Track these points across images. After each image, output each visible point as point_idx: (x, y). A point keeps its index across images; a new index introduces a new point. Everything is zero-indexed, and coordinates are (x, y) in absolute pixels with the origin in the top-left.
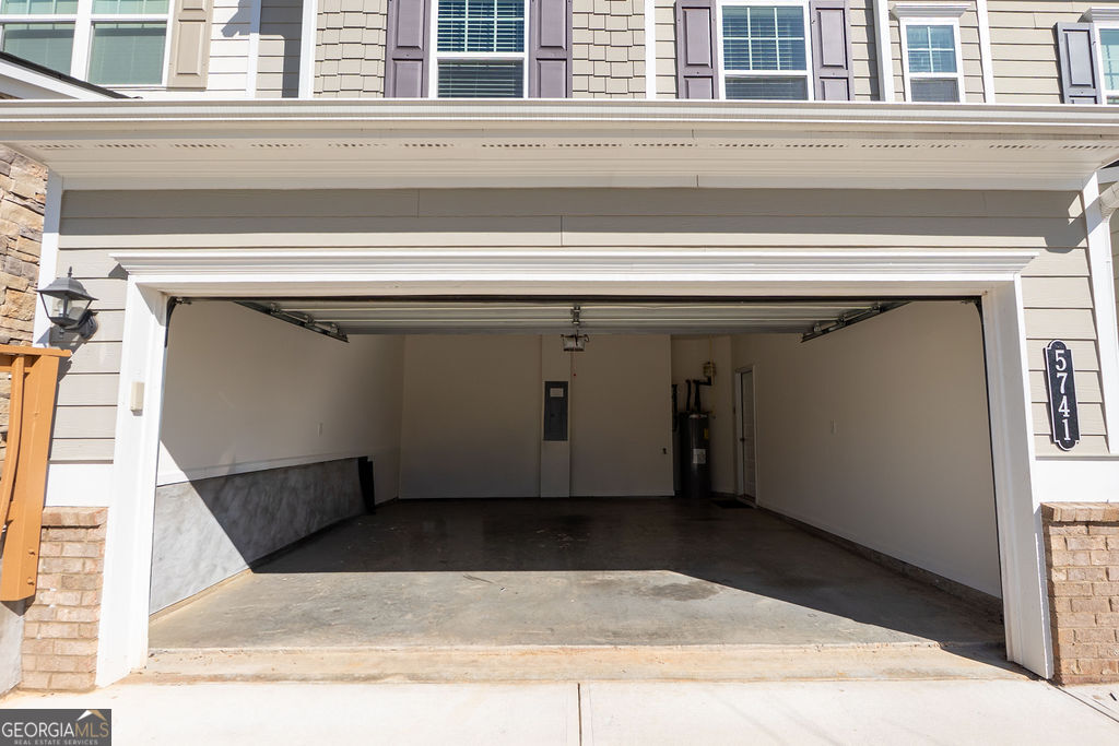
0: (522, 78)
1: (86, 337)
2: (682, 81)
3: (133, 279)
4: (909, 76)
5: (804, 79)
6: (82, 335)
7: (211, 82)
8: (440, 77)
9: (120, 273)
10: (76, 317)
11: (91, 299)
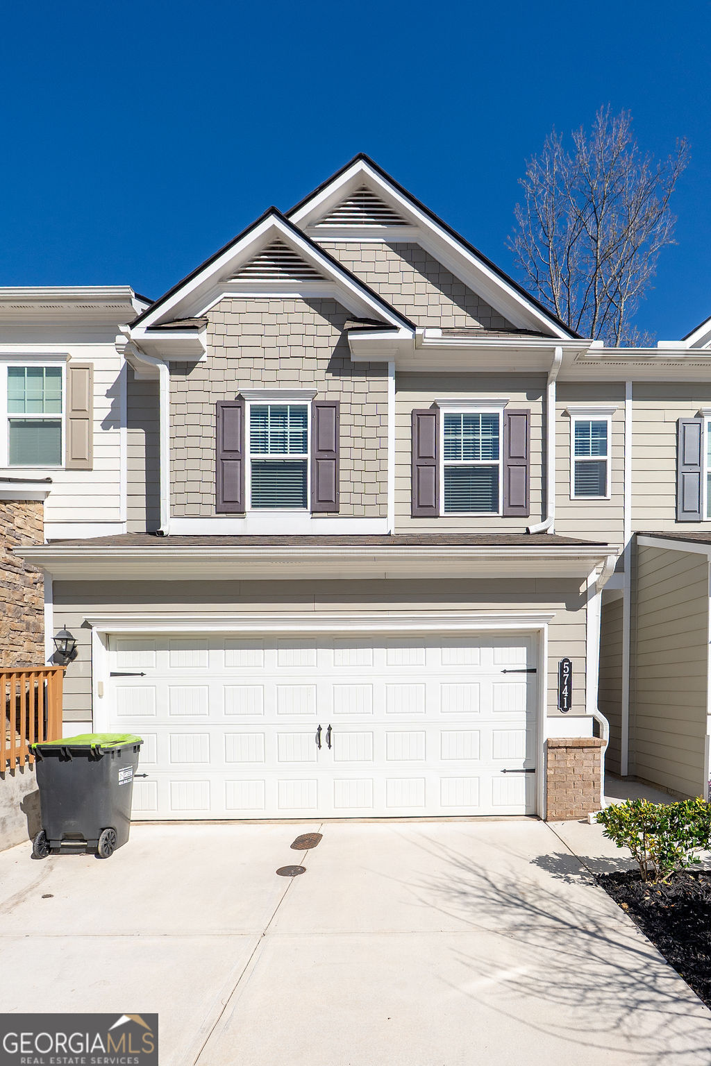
0: (306, 469)
1: (72, 659)
2: (415, 469)
3: (95, 629)
4: (574, 458)
5: (497, 466)
6: (70, 658)
7: (96, 464)
8: (252, 469)
9: (86, 625)
10: (69, 650)
11: (75, 640)
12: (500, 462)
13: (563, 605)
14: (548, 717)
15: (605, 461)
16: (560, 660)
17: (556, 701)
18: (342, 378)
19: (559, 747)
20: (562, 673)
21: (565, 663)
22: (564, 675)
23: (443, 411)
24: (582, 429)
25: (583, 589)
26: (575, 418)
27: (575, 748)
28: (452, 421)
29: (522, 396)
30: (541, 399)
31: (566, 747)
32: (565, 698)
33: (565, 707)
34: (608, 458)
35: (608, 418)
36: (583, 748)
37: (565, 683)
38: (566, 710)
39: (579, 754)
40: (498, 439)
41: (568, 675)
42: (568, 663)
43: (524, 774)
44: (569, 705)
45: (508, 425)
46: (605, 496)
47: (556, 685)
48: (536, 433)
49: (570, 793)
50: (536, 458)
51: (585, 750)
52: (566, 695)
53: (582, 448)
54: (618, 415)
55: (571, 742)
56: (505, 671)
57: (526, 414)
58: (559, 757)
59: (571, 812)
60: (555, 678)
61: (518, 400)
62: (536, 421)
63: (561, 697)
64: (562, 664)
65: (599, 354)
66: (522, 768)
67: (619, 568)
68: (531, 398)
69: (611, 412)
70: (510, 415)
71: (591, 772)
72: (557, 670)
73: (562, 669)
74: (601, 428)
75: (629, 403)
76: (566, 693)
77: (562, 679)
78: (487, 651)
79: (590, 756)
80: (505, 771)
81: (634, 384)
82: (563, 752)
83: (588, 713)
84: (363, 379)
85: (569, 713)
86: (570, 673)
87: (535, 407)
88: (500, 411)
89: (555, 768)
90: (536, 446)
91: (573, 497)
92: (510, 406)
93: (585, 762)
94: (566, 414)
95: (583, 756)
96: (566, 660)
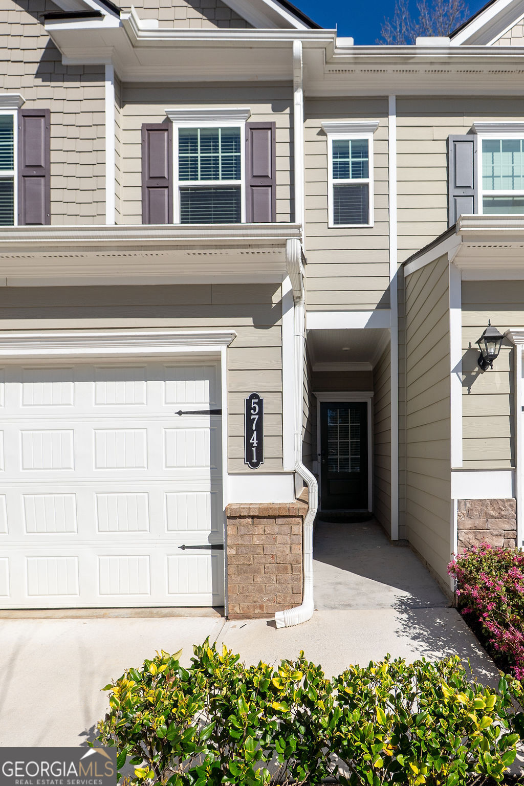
12: (242, 182)
13: (249, 321)
14: (229, 474)
15: (367, 185)
16: (247, 396)
17: (242, 452)
18: (53, 84)
19: (241, 517)
20: (249, 414)
21: (253, 401)
22: (252, 417)
23: (176, 126)
24: (340, 149)
25: (276, 298)
26: (332, 137)
27: (264, 517)
28: (187, 139)
29: (268, 107)
30: (288, 111)
31: (253, 517)
32: (254, 449)
33: (255, 460)
34: (370, 180)
35: (369, 136)
36: (275, 517)
37: (254, 428)
38: (255, 465)
39: (271, 527)
40: (240, 156)
41: (257, 417)
42: (257, 400)
43: (210, 551)
44: (260, 458)
45: (251, 140)
46: (368, 223)
47: (242, 431)
48: (282, 150)
49: (258, 580)
50: (282, 178)
51: (279, 521)
52: (255, 445)
53: (340, 171)
54: (380, 132)
55: (257, 510)
56: (180, 413)
57: (270, 127)
58: (243, 531)
59: (261, 607)
60: (241, 421)
61: (261, 112)
62: (282, 135)
63: (249, 446)
64: (248, 402)
65: (348, 55)
66: (206, 543)
67: (384, 304)
68: (277, 109)
69: (373, 129)
70: (253, 128)
71: (288, 551)
72: (242, 409)
73: (249, 407)
74: (361, 149)
75: (393, 120)
76: (255, 442)
77: (249, 422)
78: (157, 387)
79: (286, 529)
80: (183, 547)
81: (399, 99)
82: (248, 524)
83: (286, 469)
84: (77, 84)
85: (261, 468)
86: (260, 413)
87: (282, 120)
88: (241, 124)
89: (238, 546)
90: (282, 164)
91: (331, 225)
92: (254, 119)
93: (279, 538)
94: (322, 133)
95: (276, 528)
96: (254, 396)
